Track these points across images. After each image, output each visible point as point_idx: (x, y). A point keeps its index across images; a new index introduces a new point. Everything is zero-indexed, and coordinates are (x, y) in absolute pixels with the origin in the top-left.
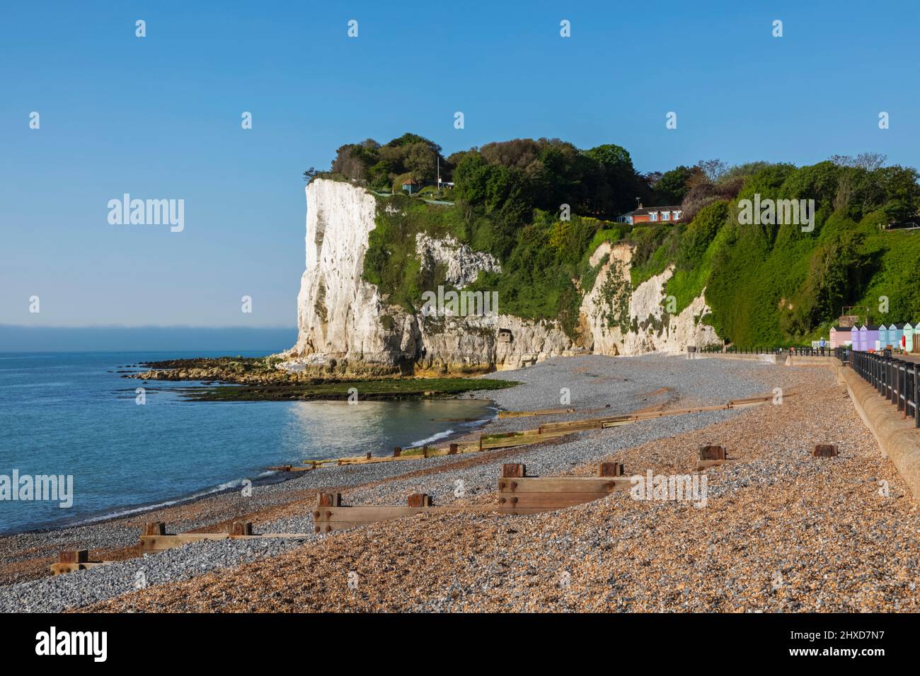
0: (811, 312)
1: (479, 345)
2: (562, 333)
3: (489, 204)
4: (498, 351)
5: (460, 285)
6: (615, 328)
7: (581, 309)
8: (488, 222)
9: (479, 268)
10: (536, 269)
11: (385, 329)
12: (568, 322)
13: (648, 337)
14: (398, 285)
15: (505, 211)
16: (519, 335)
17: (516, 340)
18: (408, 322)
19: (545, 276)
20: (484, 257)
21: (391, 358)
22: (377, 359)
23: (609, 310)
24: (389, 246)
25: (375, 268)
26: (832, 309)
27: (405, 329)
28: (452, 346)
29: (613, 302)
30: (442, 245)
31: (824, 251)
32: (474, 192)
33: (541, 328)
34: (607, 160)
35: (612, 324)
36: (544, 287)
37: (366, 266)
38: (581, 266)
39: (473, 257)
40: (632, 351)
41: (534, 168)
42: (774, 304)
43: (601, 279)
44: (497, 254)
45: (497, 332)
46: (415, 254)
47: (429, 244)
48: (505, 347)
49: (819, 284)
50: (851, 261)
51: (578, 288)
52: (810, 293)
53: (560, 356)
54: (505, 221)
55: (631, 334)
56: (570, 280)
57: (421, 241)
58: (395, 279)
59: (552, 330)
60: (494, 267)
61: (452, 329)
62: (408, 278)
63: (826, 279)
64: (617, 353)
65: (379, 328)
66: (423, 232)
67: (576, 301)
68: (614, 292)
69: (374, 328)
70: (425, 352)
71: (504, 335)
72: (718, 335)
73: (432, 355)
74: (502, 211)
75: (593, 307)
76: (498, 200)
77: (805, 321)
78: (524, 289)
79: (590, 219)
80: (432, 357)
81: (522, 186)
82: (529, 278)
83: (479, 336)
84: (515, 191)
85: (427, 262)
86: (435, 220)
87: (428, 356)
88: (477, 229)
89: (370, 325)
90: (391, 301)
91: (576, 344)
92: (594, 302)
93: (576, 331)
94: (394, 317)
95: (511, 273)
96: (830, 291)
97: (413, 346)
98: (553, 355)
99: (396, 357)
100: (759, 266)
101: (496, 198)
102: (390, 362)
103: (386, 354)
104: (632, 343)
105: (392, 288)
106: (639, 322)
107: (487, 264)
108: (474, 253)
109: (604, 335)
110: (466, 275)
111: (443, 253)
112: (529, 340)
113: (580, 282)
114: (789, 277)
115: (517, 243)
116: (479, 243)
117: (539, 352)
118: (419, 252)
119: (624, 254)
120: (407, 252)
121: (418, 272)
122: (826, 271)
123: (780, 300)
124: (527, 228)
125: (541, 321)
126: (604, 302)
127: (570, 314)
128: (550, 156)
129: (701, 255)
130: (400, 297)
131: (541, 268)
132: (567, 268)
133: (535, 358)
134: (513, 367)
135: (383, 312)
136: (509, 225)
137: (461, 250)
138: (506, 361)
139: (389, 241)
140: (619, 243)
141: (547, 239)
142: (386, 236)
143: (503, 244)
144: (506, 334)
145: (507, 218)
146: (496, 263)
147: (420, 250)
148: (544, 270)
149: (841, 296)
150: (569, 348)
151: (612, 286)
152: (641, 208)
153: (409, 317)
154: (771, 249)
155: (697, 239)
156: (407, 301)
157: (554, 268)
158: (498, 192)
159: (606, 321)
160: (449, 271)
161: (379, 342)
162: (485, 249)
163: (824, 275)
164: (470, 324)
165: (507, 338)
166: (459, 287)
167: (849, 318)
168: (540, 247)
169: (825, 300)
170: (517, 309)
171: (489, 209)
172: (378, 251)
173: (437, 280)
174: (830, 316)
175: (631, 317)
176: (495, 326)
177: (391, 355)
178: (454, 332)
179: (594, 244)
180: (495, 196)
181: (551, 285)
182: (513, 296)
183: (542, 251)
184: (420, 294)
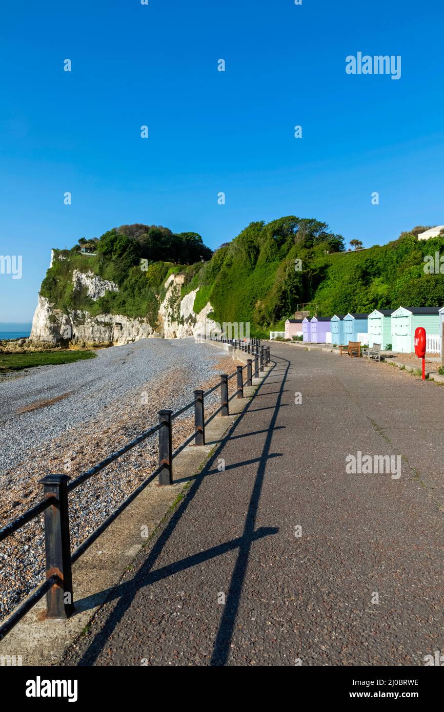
0: (275, 309)
1: (103, 332)
2: (148, 325)
3: (114, 255)
4: (115, 335)
5: (95, 298)
6: (174, 322)
7: (159, 311)
8: (113, 264)
9: (106, 289)
10: (137, 289)
11: (51, 323)
12: (152, 319)
13: (189, 327)
14: (60, 298)
15: (123, 259)
16: (126, 326)
17: (124, 329)
18: (64, 318)
19: (141, 293)
20: (109, 283)
21: (54, 339)
22: (46, 340)
23: (172, 312)
24: (58, 277)
25: (48, 289)
26: (290, 307)
27: (63, 323)
28: (88, 332)
29: (174, 308)
30: (86, 277)
31: (286, 264)
32: (106, 248)
33: (137, 322)
34: (188, 238)
35: (173, 320)
36: (140, 299)
37: (43, 287)
38: (160, 288)
39: (102, 282)
40: (180, 335)
41: (143, 237)
42: (253, 304)
43: (169, 295)
44: (116, 281)
45: (114, 325)
46: (72, 281)
47: (79, 276)
48: (118, 333)
49: (281, 288)
50: (305, 271)
51: (158, 300)
52: (275, 294)
53: (147, 338)
54: (123, 264)
55: (181, 326)
56: (154, 295)
57: (76, 273)
58: (59, 295)
59: (143, 323)
60: (114, 289)
61: (88, 323)
62: (67, 294)
63: (286, 284)
64: (176, 337)
65: (48, 322)
66: (76, 269)
67: (156, 308)
68: (175, 302)
69: (45, 322)
70: (74, 336)
73: (78, 337)
74: (121, 259)
75: (164, 310)
76: (120, 252)
77: (270, 316)
78: (130, 300)
79: (168, 263)
80: (78, 339)
81: (135, 246)
82: (132, 295)
83: (104, 327)
84: (130, 248)
85: (77, 286)
86: (84, 263)
87: (76, 338)
88: (106, 268)
89: (44, 320)
90: (55, 307)
91: (156, 331)
92: (165, 307)
93: (156, 324)
94: (57, 316)
95: (124, 291)
96: (289, 292)
98: (143, 337)
99: (57, 339)
100: (245, 279)
101: (119, 252)
102: (53, 341)
103: (51, 336)
104: (181, 331)
105: (57, 300)
106: (184, 319)
108: (103, 281)
109: (169, 326)
110: (99, 293)
111: (87, 281)
113: (159, 297)
114: (263, 286)
115: (128, 276)
116: (106, 275)
117: (136, 336)
118: (74, 280)
119: (180, 280)
120: (67, 280)
121: (72, 291)
122: (286, 278)
123: (257, 302)
124: (135, 268)
125: (137, 319)
126: (170, 307)
127: (153, 315)
128: (153, 232)
129: (215, 277)
130: (61, 305)
131: (140, 289)
132: (153, 289)
133: (134, 339)
134: (122, 344)
135: (50, 313)
136: (125, 266)
137: (95, 279)
138: (118, 341)
139: (58, 274)
140: (178, 274)
141: (145, 273)
142: (57, 271)
143: (120, 276)
144: (118, 325)
145: (124, 262)
146: (115, 287)
147: (74, 279)
149: (297, 297)
150: (152, 333)
151: (174, 298)
153: (65, 315)
154: (253, 269)
155: (213, 267)
156: (64, 307)
157: (146, 289)
158: (120, 248)
159: (170, 318)
160: (89, 291)
161: (47, 330)
162: (109, 279)
163: (285, 280)
164: (99, 320)
165: (119, 328)
166: (95, 300)
167: (302, 313)
168: (140, 278)
169: (286, 300)
170: (125, 312)
171: (114, 257)
172: (51, 280)
173: (83, 296)
174: (288, 312)
175: (181, 316)
176: (113, 321)
177: (54, 337)
178: (90, 325)
179: (168, 275)
180: (118, 250)
181: (144, 298)
182: (122, 304)
183: (141, 280)
184: (72, 303)
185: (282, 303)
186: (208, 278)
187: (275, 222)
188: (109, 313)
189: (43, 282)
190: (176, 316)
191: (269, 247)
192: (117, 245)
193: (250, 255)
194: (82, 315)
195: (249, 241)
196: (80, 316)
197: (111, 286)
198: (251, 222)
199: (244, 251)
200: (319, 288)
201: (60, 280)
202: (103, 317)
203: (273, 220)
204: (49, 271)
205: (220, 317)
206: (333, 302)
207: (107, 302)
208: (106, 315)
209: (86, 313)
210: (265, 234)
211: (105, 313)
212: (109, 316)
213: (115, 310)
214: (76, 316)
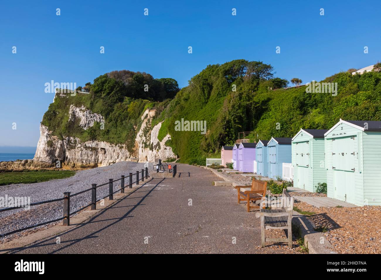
0: (219, 138)
1: (90, 155)
2: (127, 150)
3: (104, 93)
4: (99, 158)
5: (86, 128)
6: (147, 148)
7: (136, 139)
8: (102, 101)
9: (94, 120)
10: (119, 121)
11: (48, 147)
13: (157, 153)
14: (58, 127)
15: (110, 97)
16: (108, 151)
17: (107, 153)
18: (59, 143)
19: (122, 124)
20: (97, 116)
21: (50, 160)
22: (44, 161)
23: (145, 140)
24: (58, 110)
25: (48, 119)
26: (234, 136)
27: (58, 147)
28: (78, 155)
29: (147, 136)
30: (80, 110)
31: (231, 97)
32: (97, 88)
33: (118, 148)
34: (166, 83)
35: (146, 146)
36: (121, 129)
37: (44, 118)
38: (138, 120)
39: (92, 115)
40: (150, 159)
41: (128, 80)
43: (144, 125)
44: (103, 114)
45: (99, 150)
46: (68, 114)
47: (74, 109)
48: (102, 156)
49: (225, 118)
51: (136, 130)
52: (220, 123)
53: (125, 161)
54: (110, 101)
55: (151, 151)
56: (133, 126)
57: (72, 108)
58: (57, 125)
59: (122, 149)
60: (102, 120)
61: (79, 147)
62: (63, 124)
63: (229, 114)
64: (147, 160)
65: (46, 146)
66: (73, 104)
67: (134, 137)
68: (148, 132)
69: (44, 146)
70: (67, 158)
71: (102, 151)
72: (174, 152)
73: (69, 159)
74: (109, 96)
75: (140, 138)
77: (215, 144)
78: (113, 130)
80: (69, 161)
81: (121, 87)
82: (115, 125)
83: (91, 151)
84: (117, 88)
85: (72, 117)
86: (79, 99)
87: (68, 160)
88: (96, 103)
89: (43, 144)
90: (53, 134)
91: (132, 155)
92: (140, 136)
93: (133, 150)
94: (54, 141)
95: (109, 123)
96: (232, 122)
97: (62, 155)
98: (122, 160)
99: (53, 160)
100: (198, 111)
101: (107, 91)
102: (50, 162)
103: (48, 158)
104: (150, 156)
105: (55, 128)
106: (153, 145)
107: (98, 119)
109: (142, 152)
110: (89, 123)
111: (80, 113)
112: (112, 153)
113: (136, 127)
115: (114, 110)
116: (95, 110)
117: (117, 159)
119: (152, 113)
120: (65, 113)
121: (67, 122)
122: (231, 108)
124: (120, 104)
125: (118, 145)
126: (143, 136)
127: (131, 142)
128: (137, 77)
130: (58, 132)
131: (122, 121)
132: (132, 121)
133: (114, 161)
134: (105, 165)
135: (49, 139)
136: (112, 102)
137: (87, 112)
138: (102, 163)
139: (58, 108)
140: (152, 109)
141: (128, 108)
142: (58, 106)
143: (107, 110)
145: (111, 99)
146: (102, 119)
147: (70, 112)
148: (123, 122)
149: (240, 126)
150: (129, 157)
151: (148, 129)
153: (60, 141)
154: (206, 103)
156: (60, 134)
157: (127, 121)
158: (108, 88)
159: (144, 145)
160: (81, 122)
161: (45, 153)
162: (98, 112)
163: (229, 111)
164: (87, 145)
165: (103, 152)
166: (85, 129)
167: (243, 141)
168: (123, 112)
169: (230, 129)
170: (108, 139)
171: (103, 95)
172: (52, 112)
173: (76, 125)
174: (232, 140)
175: (151, 143)
176: (99, 146)
177: (50, 158)
178: (79, 149)
179: (144, 110)
180: (107, 90)
181: (124, 128)
182: (107, 133)
183: (123, 113)
184: (67, 131)
185: (226, 131)
186: (171, 111)
187: (227, 64)
188: (95, 139)
189: (45, 114)
190: (148, 144)
191: (220, 84)
192: (106, 86)
193: (204, 91)
194: (74, 141)
195: (204, 79)
196: (72, 142)
199: (199, 88)
200: (262, 118)
201: (59, 113)
202: (90, 143)
203: (226, 62)
204: (51, 106)
206: (270, 130)
207: (95, 131)
208: (93, 142)
209: (78, 139)
210: (217, 74)
211: (93, 140)
212: (96, 142)
213: (101, 138)
214: (69, 141)
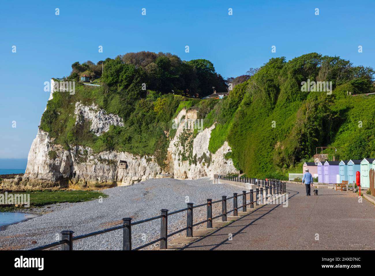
0: (294, 152)
1: (107, 170)
2: (156, 164)
3: (120, 86)
4: (119, 174)
5: (99, 133)
6: (186, 161)
7: (168, 149)
8: (118, 97)
9: (110, 124)
10: (144, 124)
11: (50, 159)
12: (160, 157)
13: (202, 167)
14: (61, 132)
15: (129, 91)
16: (131, 164)
17: (129, 167)
18: (65, 155)
19: (149, 129)
20: (113, 117)
21: (53, 177)
22: (45, 178)
23: (183, 150)
24: (59, 109)
25: (48, 122)
26: (310, 150)
27: (63, 160)
28: (91, 170)
29: (185, 145)
30: (90, 110)
31: (306, 107)
32: (111, 79)
33: (144, 161)
34: (198, 67)
35: (184, 159)
36: (147, 135)
37: (43, 121)
38: (170, 124)
39: (107, 116)
40: (193, 176)
41: (151, 67)
42: (272, 146)
43: (180, 131)
44: (121, 115)
45: (119, 163)
46: (73, 114)
47: (82, 109)
48: (123, 172)
49: (300, 130)
50: (325, 114)
51: (167, 137)
52: (294, 137)
53: (154, 178)
54: (129, 96)
55: (193, 165)
56: (163, 131)
57: (78, 106)
58: (60, 129)
59: (150, 162)
60: (120, 123)
61: (91, 160)
62: (68, 128)
63: (305, 127)
64: (187, 177)
65: (47, 158)
66: (79, 101)
67: (165, 145)
68: (186, 139)
69: (44, 158)
70: (75, 174)
71: (122, 164)
72: (236, 167)
73: (79, 176)
74: (127, 90)
75: (174, 148)
76: (126, 84)
77: (290, 158)
78: (136, 136)
79: (179, 96)
80: (78, 178)
81: (142, 76)
82: (139, 130)
83: (108, 165)
84: (137, 79)
85: (80, 119)
86: (87, 94)
87: (76, 176)
88: (111, 100)
89: (43, 156)
90: (56, 143)
91: (164, 171)
92: (175, 145)
93: (165, 163)
94: (57, 152)
95: (130, 126)
96: (308, 135)
97: (68, 170)
98: (150, 177)
99: (57, 177)
100: (264, 120)
101: (125, 83)
102: (53, 179)
103: (50, 174)
104: (193, 171)
105: (57, 134)
106: (197, 158)
107: (115, 121)
108: (108, 114)
109: (179, 166)
110: (102, 128)
111: (90, 114)
112: (137, 168)
113: (169, 133)
114: (283, 127)
115: (135, 109)
116: (111, 109)
117: (142, 175)
118: (76, 113)
119: (192, 115)
120: (69, 113)
121: (74, 125)
122: (306, 121)
123: (276, 143)
124: (142, 100)
125: (144, 157)
126: (180, 145)
127: (162, 153)
128: (161, 61)
129: (232, 114)
130: (62, 140)
131: (147, 124)
132: (162, 124)
133: (140, 179)
134: (127, 184)
135: (50, 149)
136: (131, 98)
137: (100, 113)
138: (123, 181)
139: (59, 107)
140: (191, 109)
141: (153, 107)
142: (58, 103)
143: (126, 109)
144: (123, 163)
146: (120, 121)
147: (77, 112)
148: (149, 125)
149: (317, 140)
150: (160, 173)
151: (186, 135)
152: (215, 93)
153: (66, 152)
154: (273, 109)
155: (230, 104)
156: (65, 142)
157: (155, 124)
158: (126, 79)
159: (181, 157)
160: (92, 125)
161: (46, 167)
162: (114, 112)
163: (304, 123)
164: (102, 157)
165: (124, 166)
166: (98, 135)
167: (321, 156)
168: (148, 112)
169: (305, 142)
170: (131, 149)
171: (120, 89)
172: (52, 112)
173: (85, 130)
174: (308, 154)
175: (194, 154)
176: (118, 159)
177: (53, 175)
178: (92, 162)
179: (178, 109)
180: (124, 81)
181: (152, 134)
182: (128, 141)
183: (149, 114)
184: (74, 138)
185: (302, 145)
186: (224, 116)
187: (296, 60)
188: (113, 149)
189: (43, 115)
190: (187, 155)
191: (289, 86)
192: (123, 76)
193: (269, 94)
194: (84, 151)
195: (269, 80)
196: (82, 152)
197: (116, 120)
198: (271, 58)
199: (263, 91)
200: (339, 131)
201: (61, 113)
202: (107, 154)
203: (294, 58)
204: (50, 103)
205: (239, 157)
206: (348, 146)
207: (112, 138)
208: (110, 152)
209: (89, 149)
210: (285, 73)
211: (110, 150)
212: (114, 153)
213: (120, 147)
214: (78, 152)
